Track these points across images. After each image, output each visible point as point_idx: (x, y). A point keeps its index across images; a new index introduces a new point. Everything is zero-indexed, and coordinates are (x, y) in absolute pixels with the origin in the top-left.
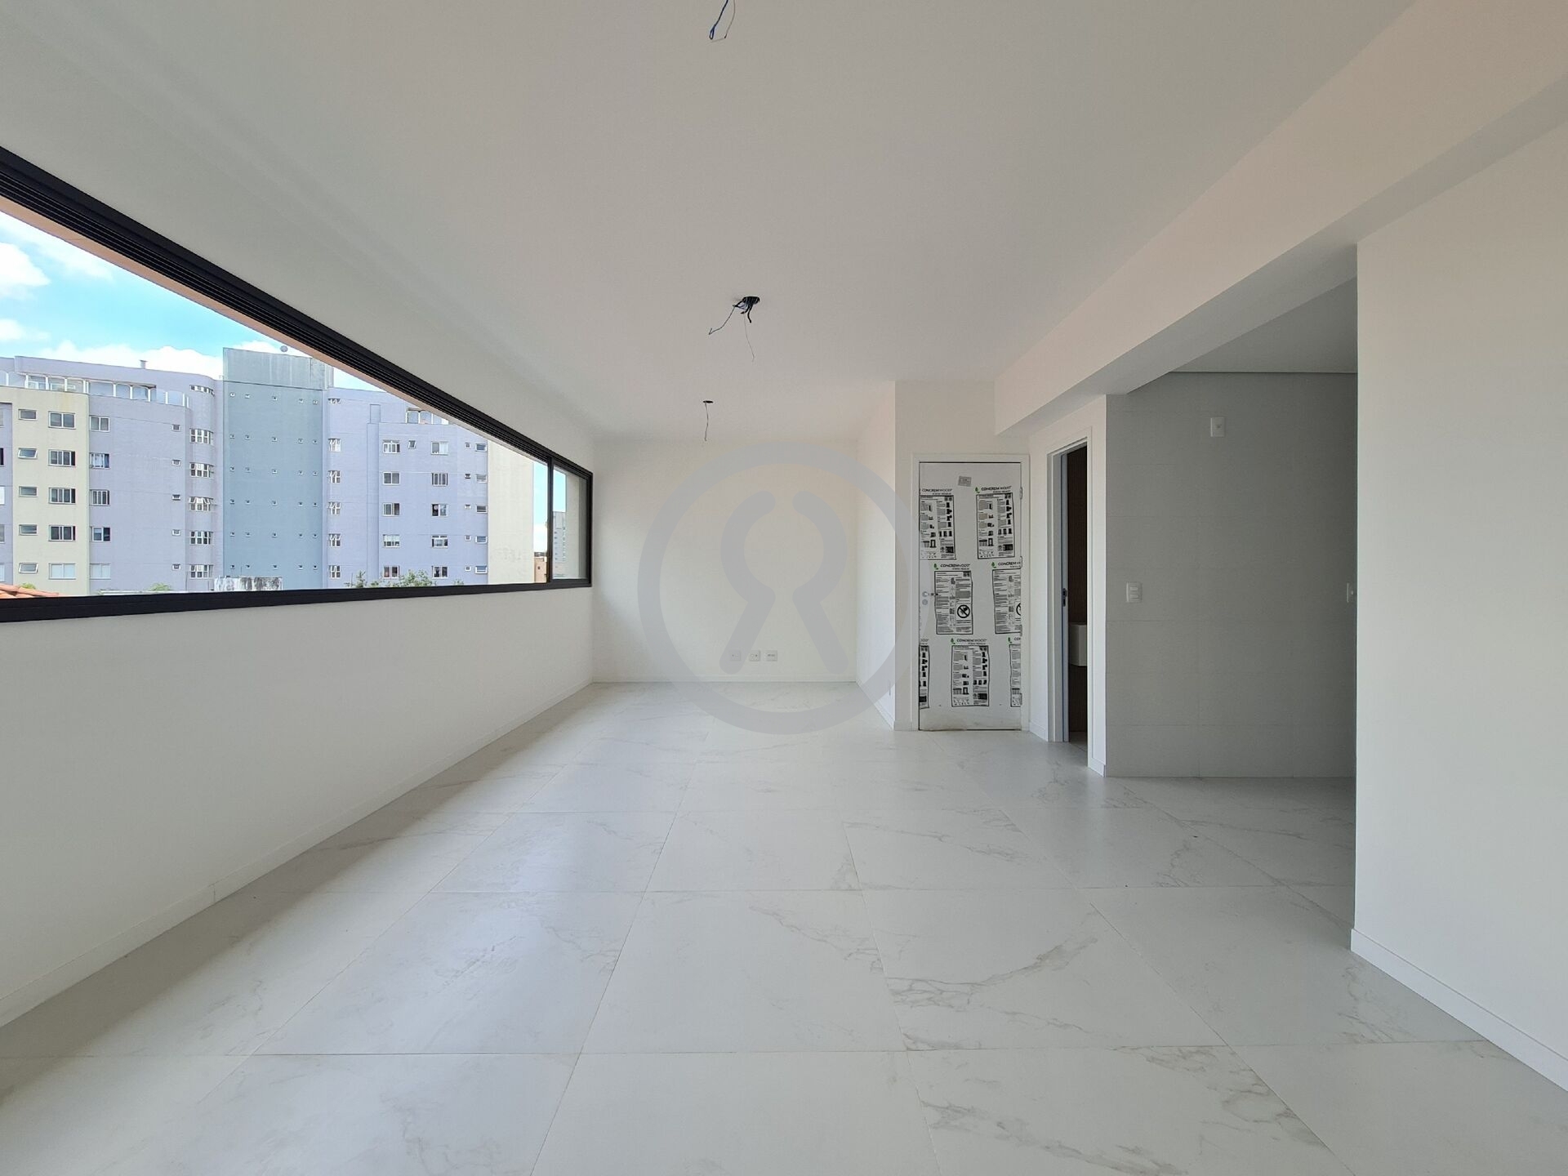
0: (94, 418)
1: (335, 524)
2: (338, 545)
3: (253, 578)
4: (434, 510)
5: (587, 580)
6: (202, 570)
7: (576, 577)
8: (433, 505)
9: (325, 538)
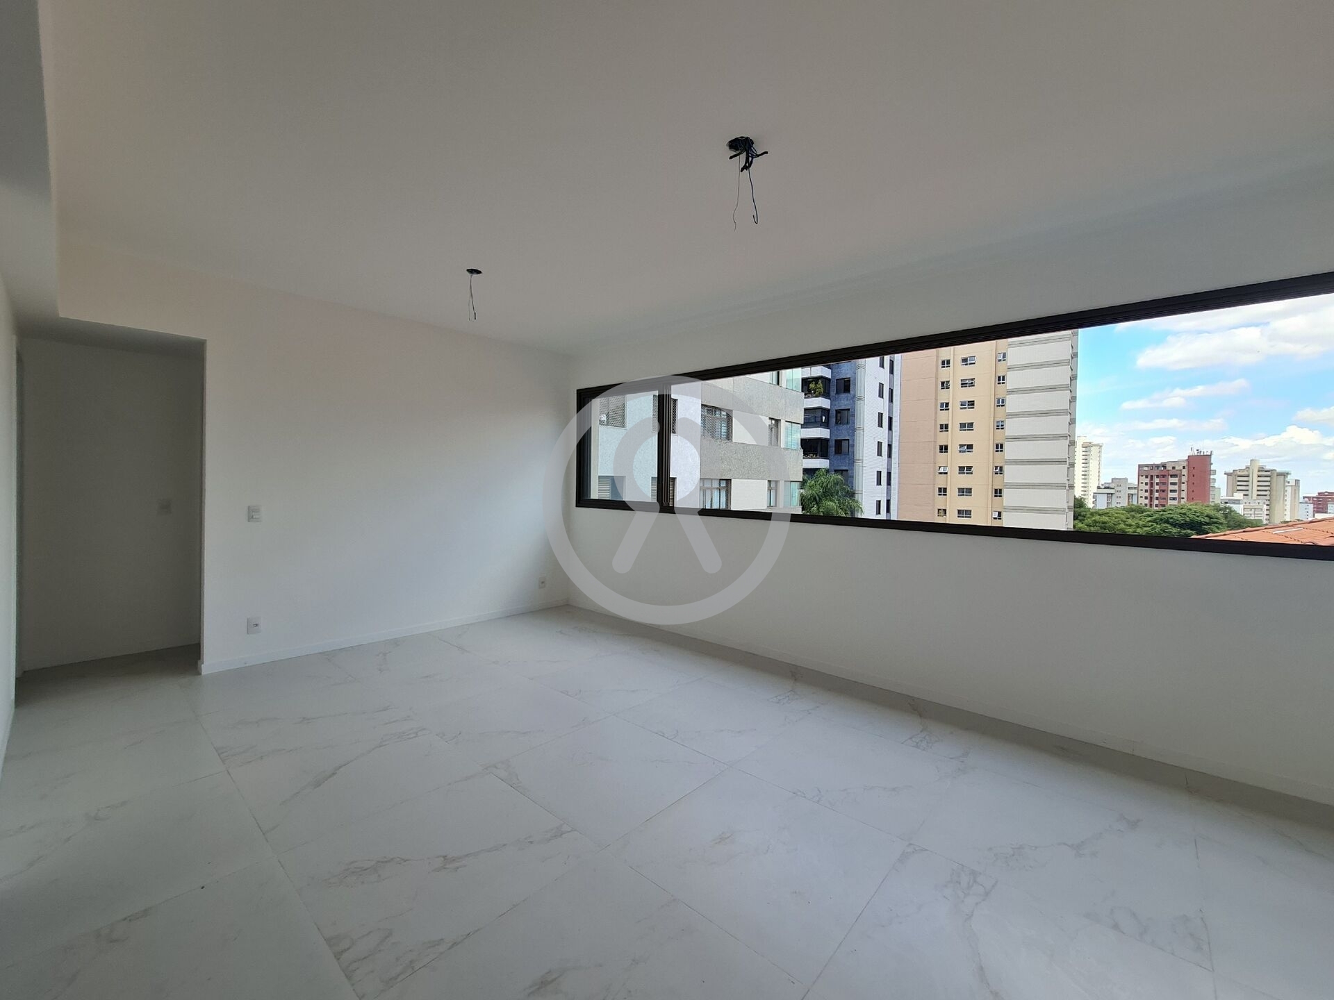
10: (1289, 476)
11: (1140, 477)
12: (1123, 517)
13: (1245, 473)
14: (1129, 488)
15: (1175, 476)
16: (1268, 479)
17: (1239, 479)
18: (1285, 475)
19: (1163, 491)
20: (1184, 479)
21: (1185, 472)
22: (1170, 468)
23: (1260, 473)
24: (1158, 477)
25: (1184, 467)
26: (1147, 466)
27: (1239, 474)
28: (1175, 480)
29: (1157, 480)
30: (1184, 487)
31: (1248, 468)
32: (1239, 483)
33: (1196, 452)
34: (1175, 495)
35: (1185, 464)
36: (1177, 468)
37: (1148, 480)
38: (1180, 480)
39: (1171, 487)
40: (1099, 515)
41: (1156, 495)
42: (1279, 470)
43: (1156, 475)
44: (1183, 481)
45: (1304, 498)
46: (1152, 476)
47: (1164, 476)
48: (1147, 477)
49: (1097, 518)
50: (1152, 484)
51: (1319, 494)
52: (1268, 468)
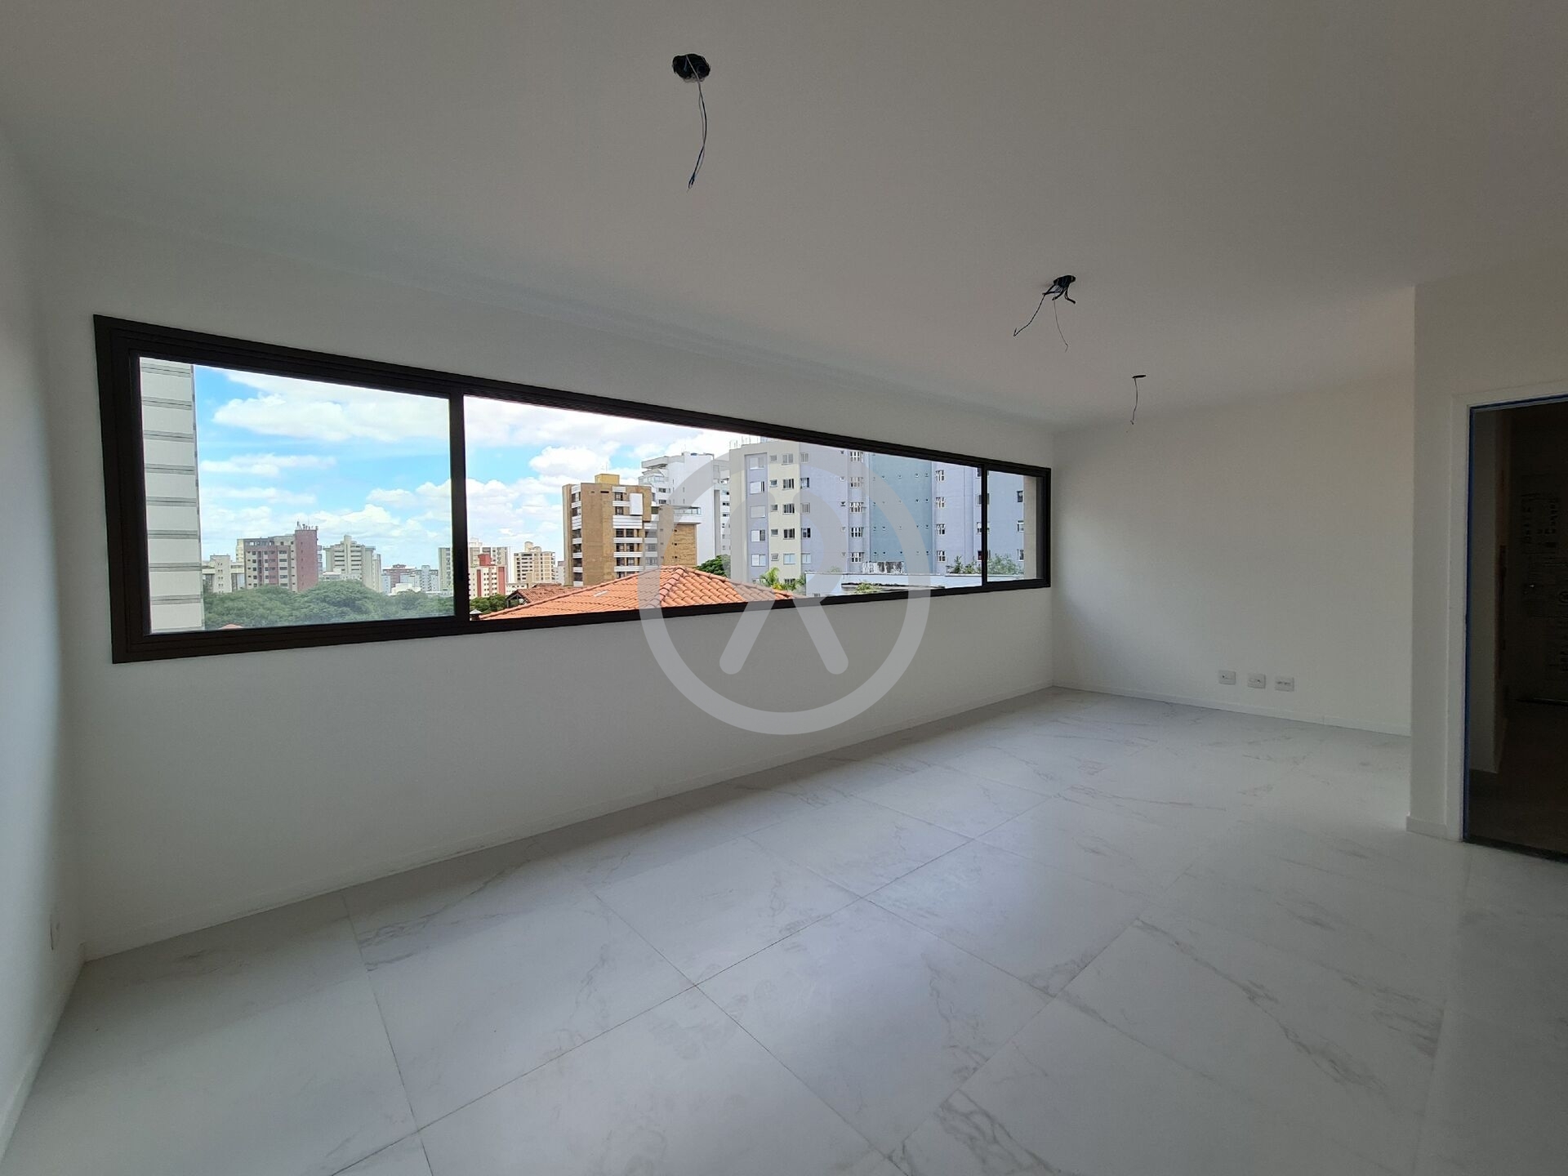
0: (802, 455)
1: (942, 516)
2: (943, 533)
3: (885, 562)
4: (1019, 497)
5: (1044, 578)
6: (858, 556)
7: (1034, 577)
8: (1018, 492)
9: (934, 528)
10: (374, 551)
11: (247, 554)
12: (261, 600)
13: (341, 549)
14: (232, 567)
15: (285, 552)
16: (359, 554)
17: (336, 554)
18: (372, 549)
19: (274, 569)
20: (293, 555)
21: (293, 547)
22: (279, 544)
23: (353, 549)
24: (266, 553)
25: (292, 543)
26: (251, 540)
27: (337, 549)
28: (284, 556)
29: (265, 557)
30: (294, 563)
31: (342, 544)
32: (337, 559)
33: (302, 527)
34: (285, 572)
35: (293, 539)
36: (285, 544)
37: (255, 557)
38: (289, 556)
39: (281, 564)
40: (232, 600)
41: (266, 573)
42: (367, 545)
43: (262, 551)
44: (292, 557)
45: (384, 570)
46: (260, 552)
47: (273, 552)
48: (254, 554)
49: (229, 604)
50: (260, 561)
51: (394, 566)
52: (358, 543)
